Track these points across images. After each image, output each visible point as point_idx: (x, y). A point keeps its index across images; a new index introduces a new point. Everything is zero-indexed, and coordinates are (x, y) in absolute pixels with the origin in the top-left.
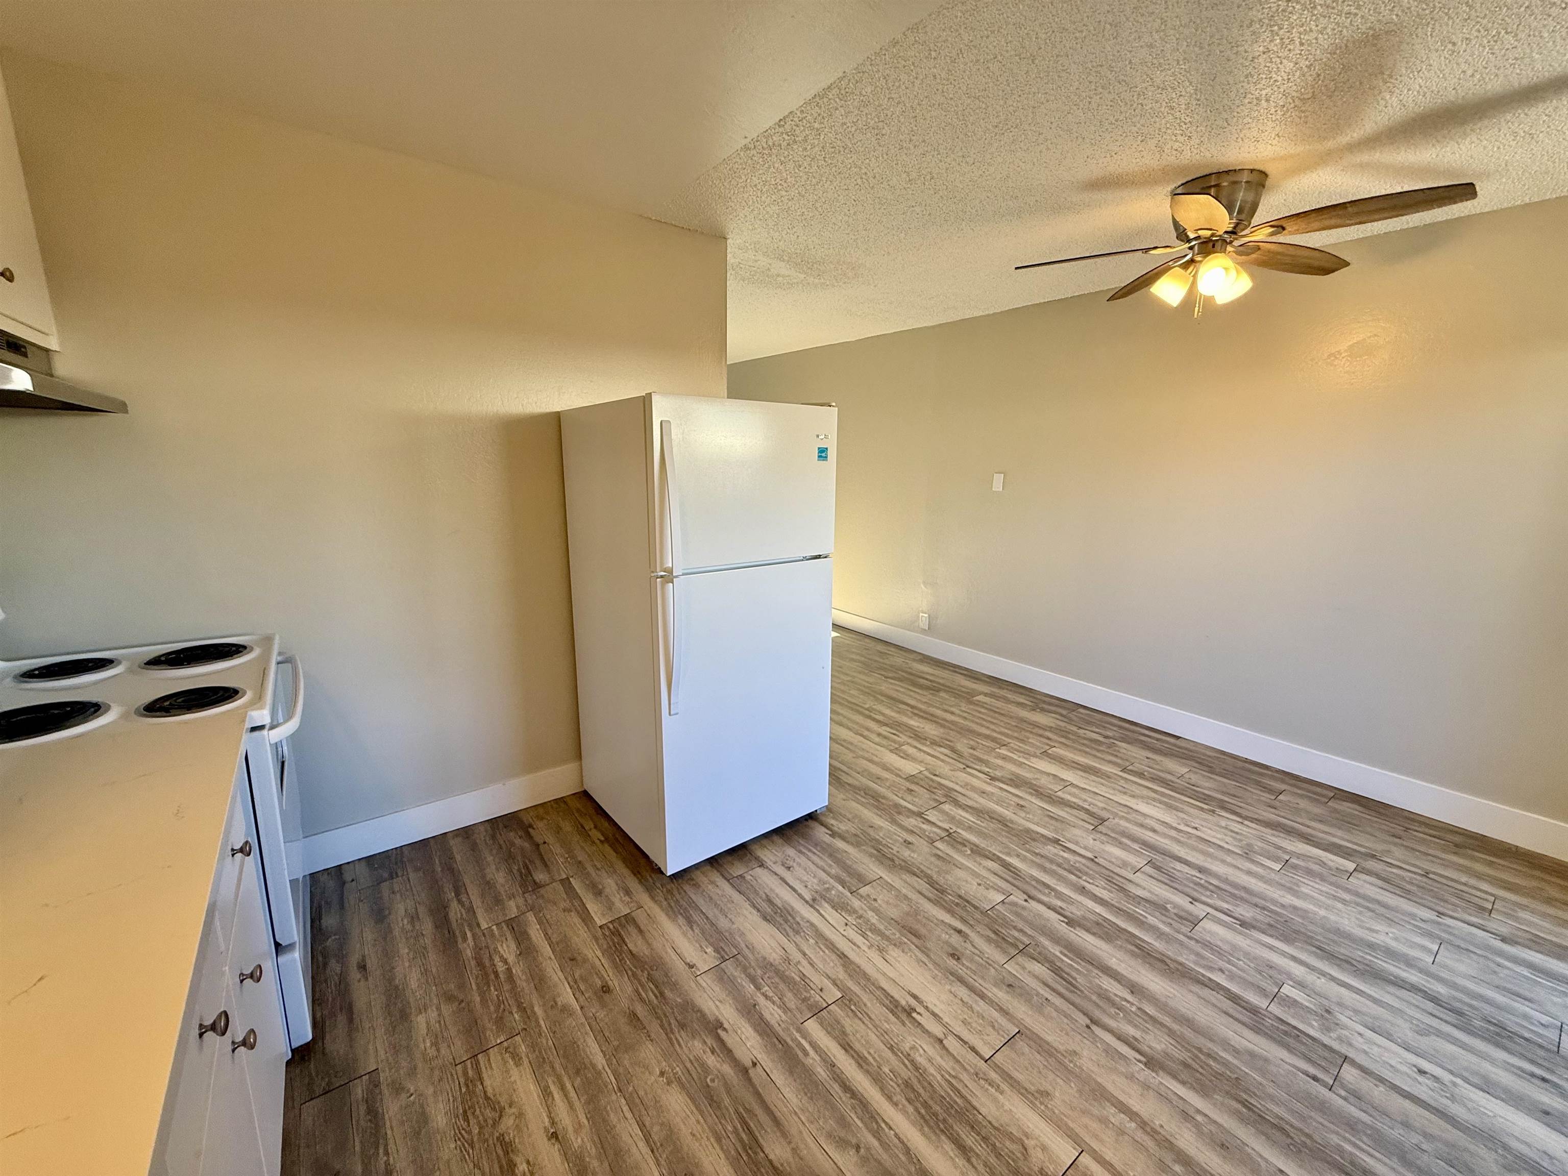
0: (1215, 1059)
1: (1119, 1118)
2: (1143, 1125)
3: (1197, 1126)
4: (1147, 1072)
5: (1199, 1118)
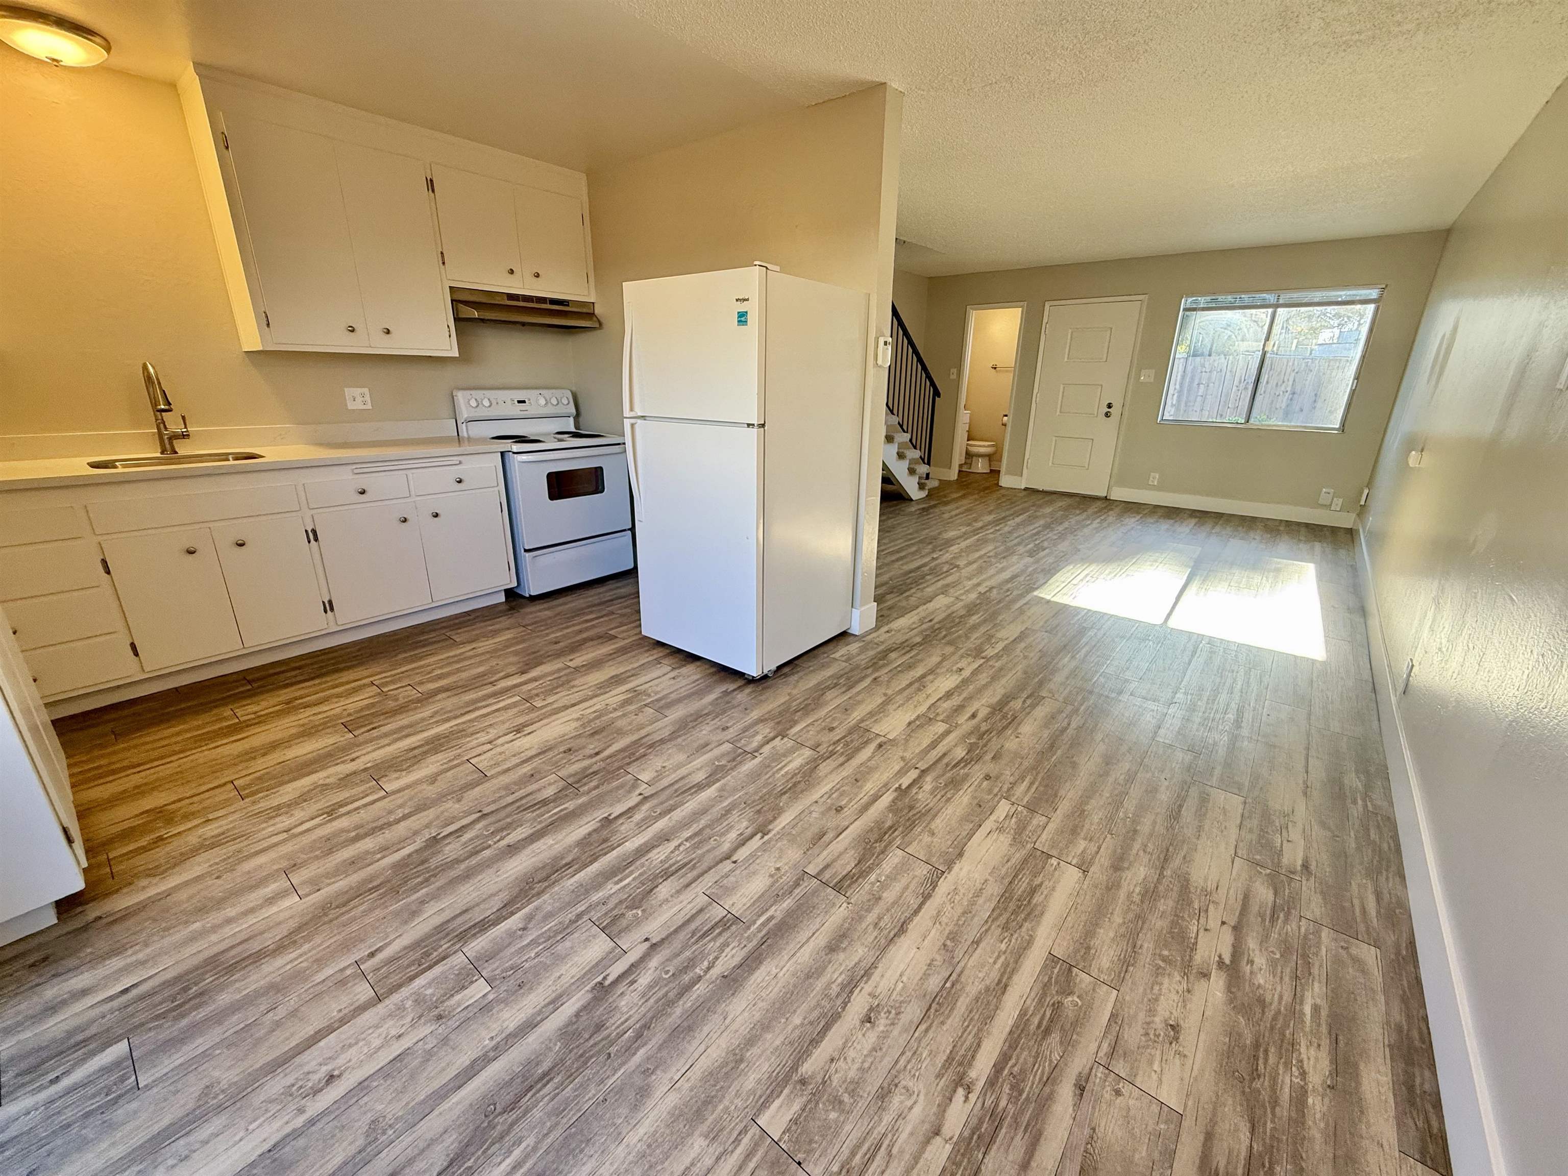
0: (422, 883)
1: (400, 813)
2: (389, 824)
3: (374, 853)
4: (428, 837)
5: (379, 856)
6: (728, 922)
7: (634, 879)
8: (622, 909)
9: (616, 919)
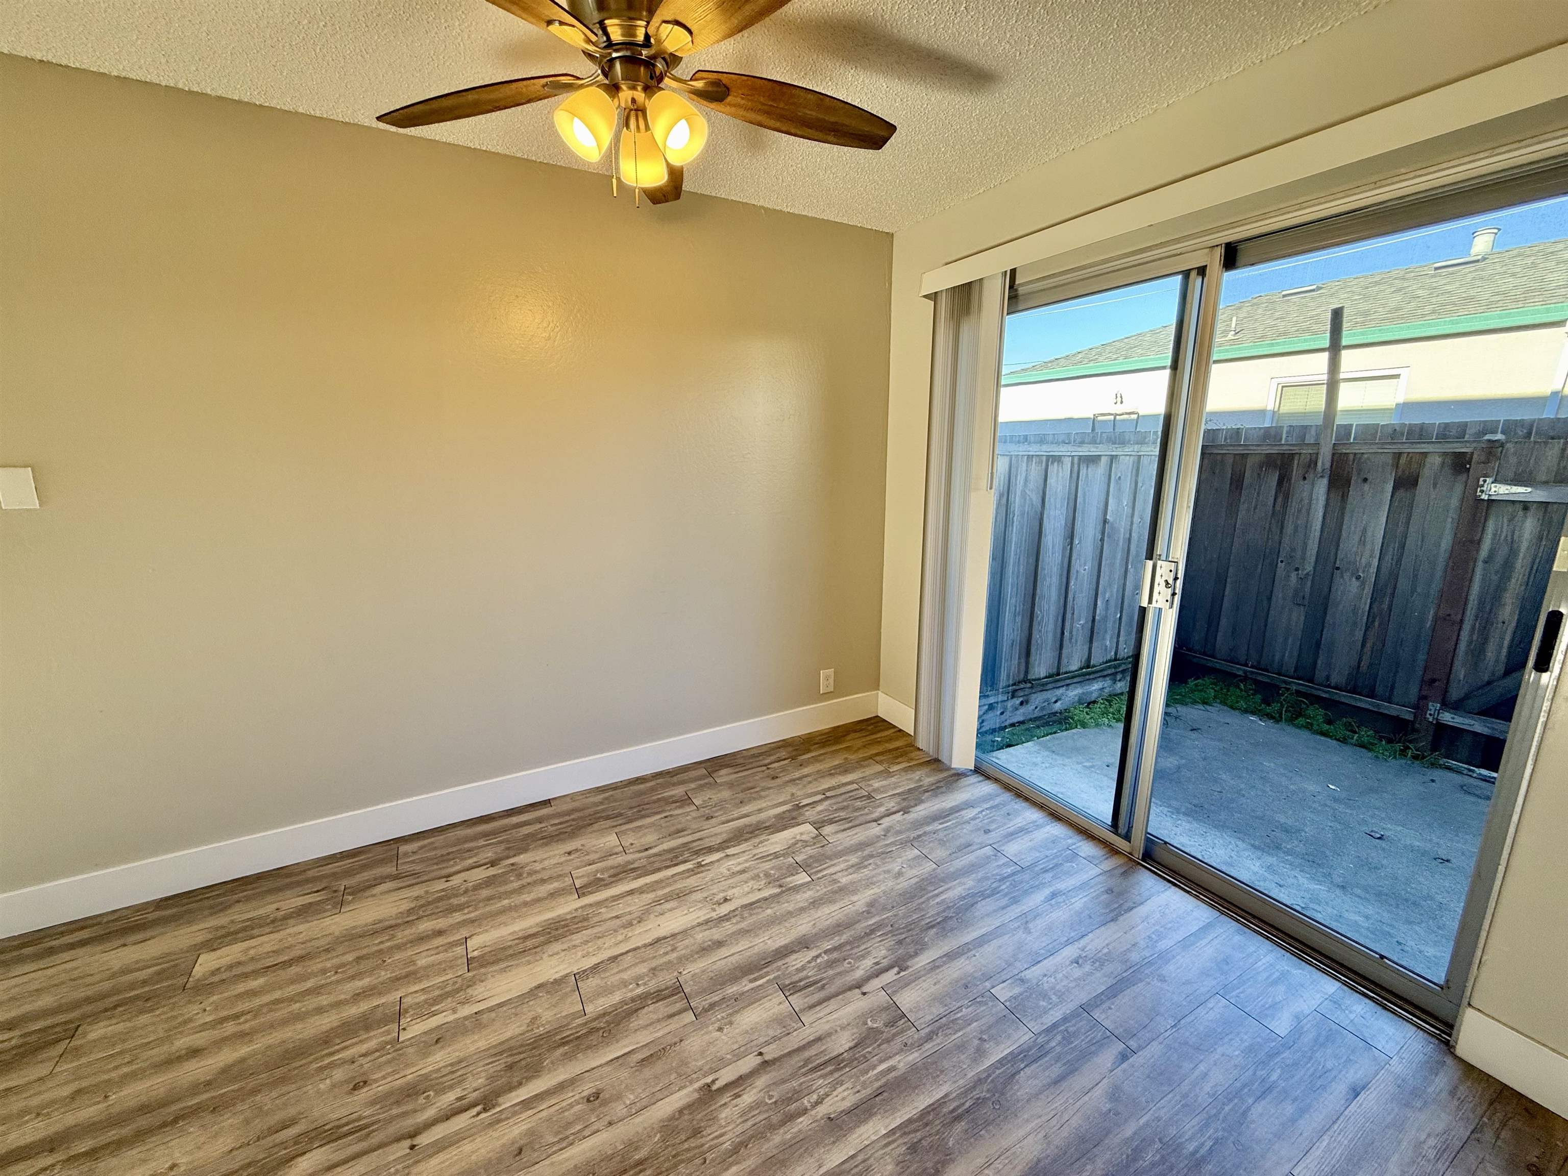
6: (789, 989)
7: (874, 1067)
8: (889, 1032)
9: (891, 1023)
